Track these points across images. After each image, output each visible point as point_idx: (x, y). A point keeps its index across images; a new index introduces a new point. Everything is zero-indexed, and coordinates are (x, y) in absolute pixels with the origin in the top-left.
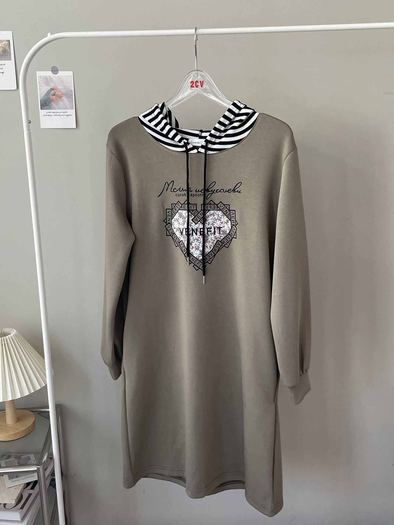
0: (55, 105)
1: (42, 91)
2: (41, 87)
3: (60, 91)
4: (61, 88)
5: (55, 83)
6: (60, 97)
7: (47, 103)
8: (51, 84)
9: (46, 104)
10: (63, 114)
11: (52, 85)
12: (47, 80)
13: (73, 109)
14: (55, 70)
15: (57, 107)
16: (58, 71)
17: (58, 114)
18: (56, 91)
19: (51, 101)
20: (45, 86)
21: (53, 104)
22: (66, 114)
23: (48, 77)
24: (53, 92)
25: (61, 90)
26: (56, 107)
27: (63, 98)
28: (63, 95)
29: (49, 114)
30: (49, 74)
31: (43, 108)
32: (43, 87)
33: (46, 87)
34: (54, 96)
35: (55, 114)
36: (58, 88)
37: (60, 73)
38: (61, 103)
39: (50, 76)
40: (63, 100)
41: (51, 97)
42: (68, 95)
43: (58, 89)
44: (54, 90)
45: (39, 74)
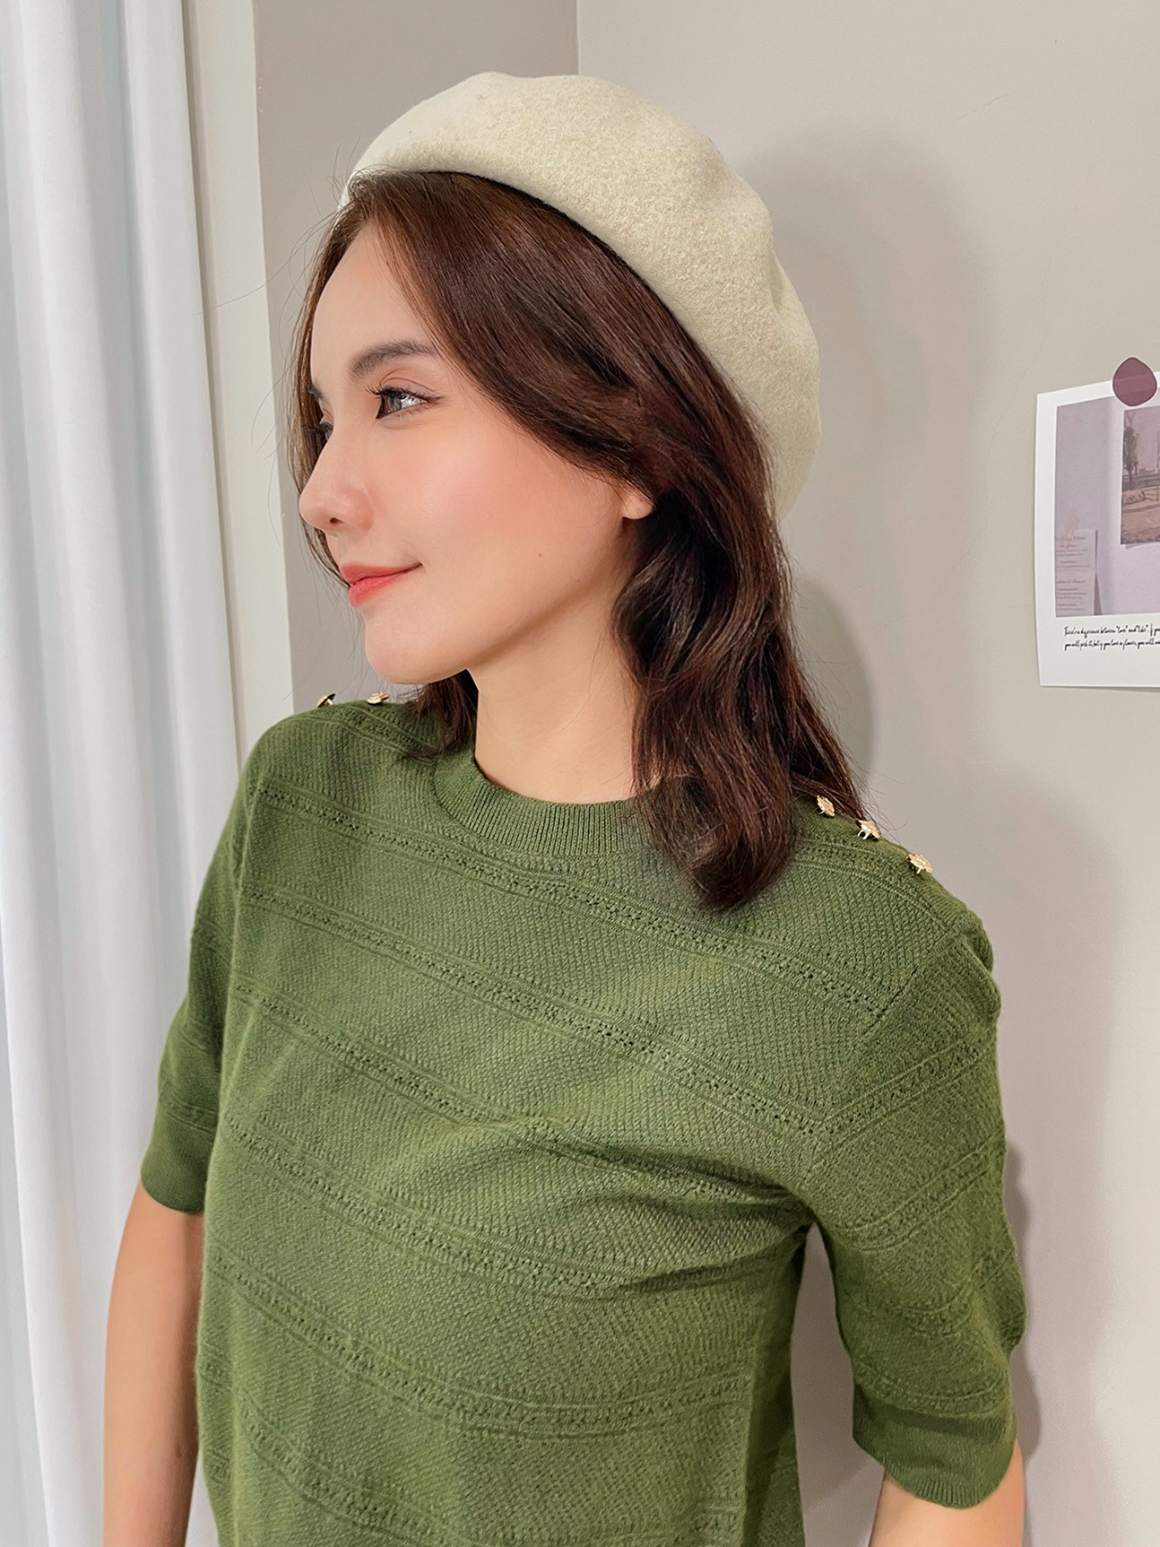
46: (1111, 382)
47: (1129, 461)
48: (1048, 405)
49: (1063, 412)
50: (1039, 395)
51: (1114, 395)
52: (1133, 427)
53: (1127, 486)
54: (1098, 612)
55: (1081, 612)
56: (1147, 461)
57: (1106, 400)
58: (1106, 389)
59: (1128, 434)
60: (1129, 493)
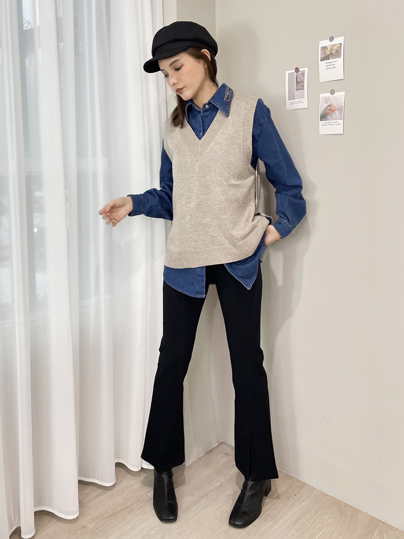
0: (330, 117)
1: (322, 108)
2: (322, 105)
4: (335, 104)
5: (331, 102)
6: (334, 111)
7: (325, 116)
8: (328, 102)
9: (323, 117)
10: (334, 123)
12: (326, 99)
13: (342, 119)
15: (331, 118)
16: (334, 92)
17: (331, 124)
18: (331, 107)
19: (328, 114)
20: (324, 104)
21: (328, 116)
22: (336, 123)
23: (327, 97)
24: (329, 108)
25: (335, 106)
27: (336, 112)
28: (336, 110)
29: (325, 124)
30: (329, 95)
31: (322, 120)
32: (323, 104)
34: (330, 110)
35: (329, 124)
37: (336, 94)
38: (334, 116)
41: (328, 111)
42: (340, 110)
43: (333, 105)
44: (330, 106)
45: (322, 95)
46: (294, 70)
49: (289, 73)
50: (286, 72)
51: (295, 72)
52: (297, 76)
53: (296, 83)
54: (293, 99)
55: (291, 100)
56: (298, 80)
59: (296, 77)
60: (297, 84)
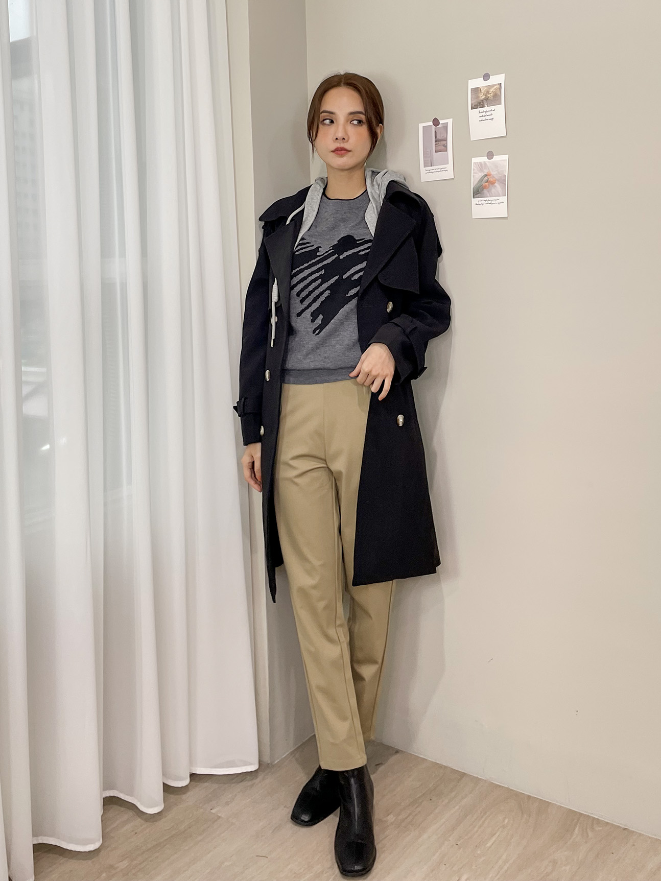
0: (487, 193)
1: (475, 177)
3: (493, 177)
4: (494, 173)
5: (489, 169)
6: (493, 183)
8: (485, 170)
9: (478, 192)
10: (495, 202)
11: (486, 172)
12: (481, 166)
13: (505, 196)
14: (490, 155)
16: (493, 156)
17: (489, 202)
18: (489, 177)
19: (485, 187)
20: (477, 172)
21: (485, 191)
22: (497, 201)
24: (486, 178)
25: (495, 176)
26: (488, 195)
27: (496, 184)
28: (496, 182)
29: (480, 203)
30: (484, 159)
31: (475, 197)
33: (480, 174)
34: (487, 182)
35: (487, 202)
36: (492, 173)
37: (496, 158)
38: (493, 190)
39: (484, 162)
40: (496, 186)
41: (484, 184)
42: (502, 181)
44: (487, 176)
45: (474, 160)
47: (436, 137)
48: (421, 126)
49: (423, 127)
50: (419, 124)
53: (435, 141)
54: (431, 166)
55: (428, 166)
56: (439, 137)
57: (431, 125)
58: (431, 123)
59: (435, 131)
